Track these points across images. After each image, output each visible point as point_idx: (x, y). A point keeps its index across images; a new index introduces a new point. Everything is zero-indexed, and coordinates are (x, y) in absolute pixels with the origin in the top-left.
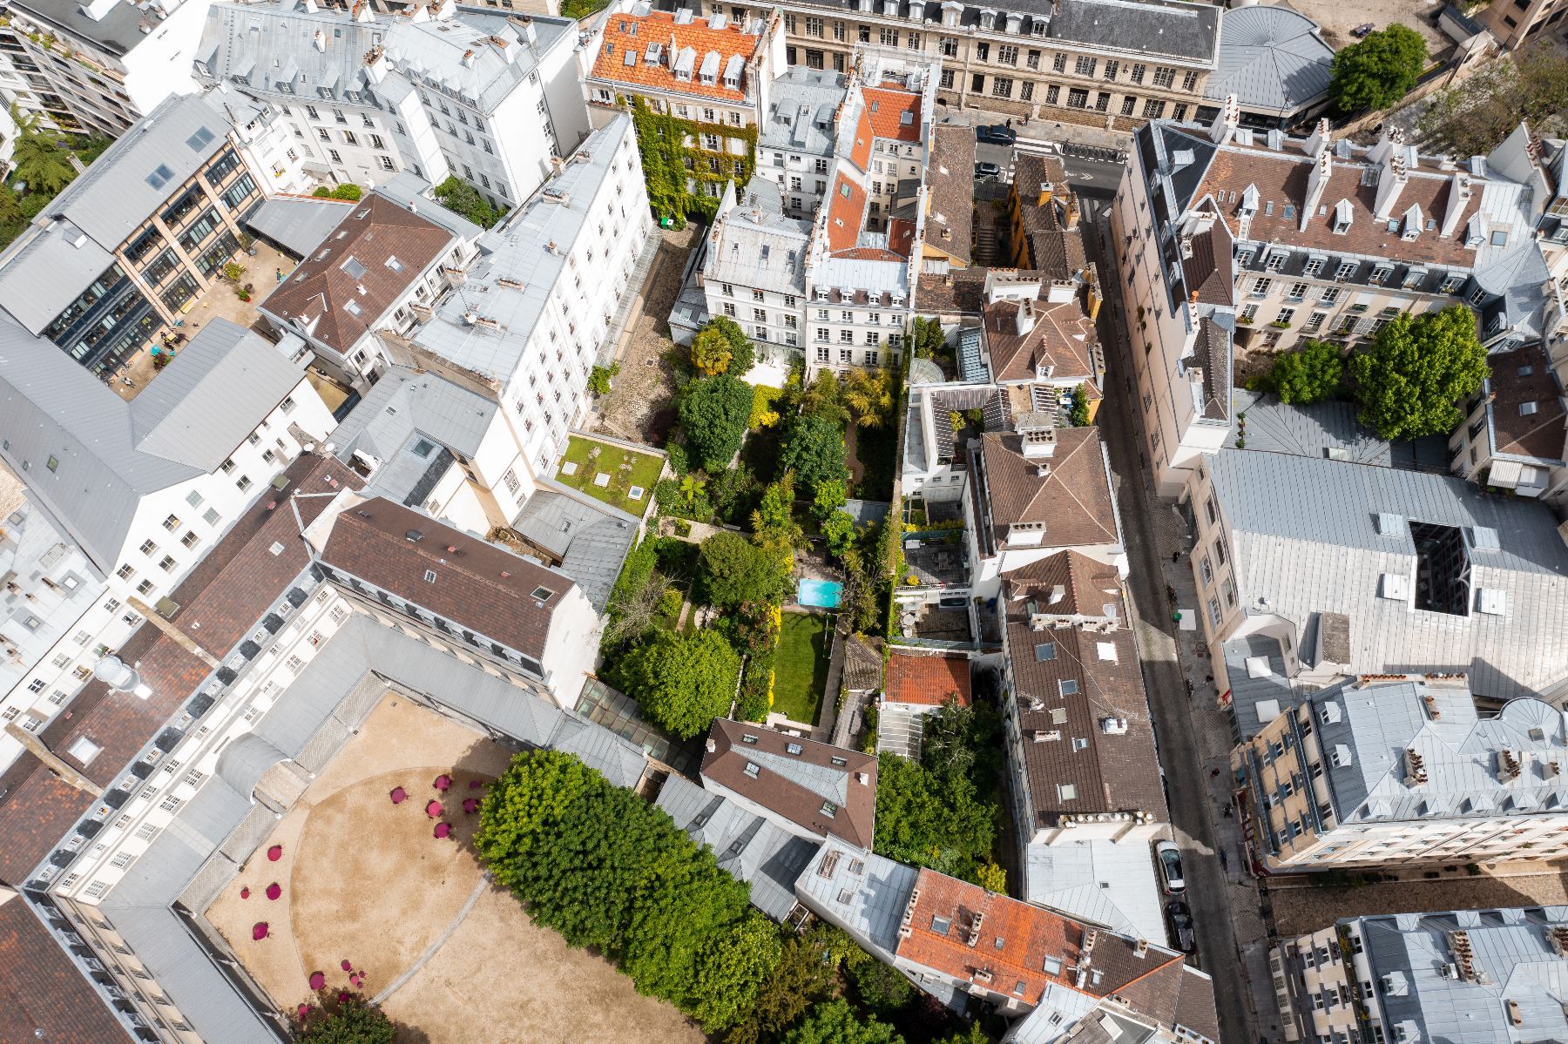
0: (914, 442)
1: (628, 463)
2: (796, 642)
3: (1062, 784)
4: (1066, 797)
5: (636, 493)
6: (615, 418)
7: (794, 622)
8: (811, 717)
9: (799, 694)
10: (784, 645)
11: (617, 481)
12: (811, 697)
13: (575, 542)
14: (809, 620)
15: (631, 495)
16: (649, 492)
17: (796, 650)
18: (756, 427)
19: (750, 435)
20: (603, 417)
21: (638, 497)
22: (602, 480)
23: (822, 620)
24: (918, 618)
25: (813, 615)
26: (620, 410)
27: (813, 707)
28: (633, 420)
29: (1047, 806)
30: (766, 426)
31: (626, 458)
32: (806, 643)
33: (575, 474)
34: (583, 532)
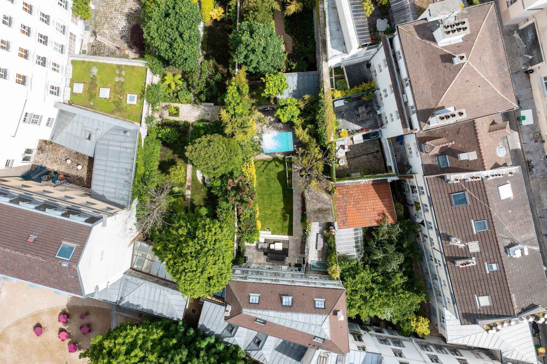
0: (334, 29)
1: (120, 75)
2: (268, 180)
3: (479, 295)
4: (482, 304)
5: (132, 99)
6: (104, 33)
7: (264, 166)
8: (287, 230)
9: (276, 215)
10: (260, 184)
11: (115, 92)
12: (284, 216)
13: (98, 146)
14: (273, 164)
15: (129, 102)
16: (141, 97)
17: (269, 185)
18: (209, 23)
19: (206, 29)
20: (94, 33)
21: (135, 103)
22: (105, 93)
23: (282, 162)
24: (346, 150)
25: (276, 159)
26: (106, 26)
27: (287, 223)
28: (117, 32)
29: (469, 310)
30: (216, 20)
31: (117, 72)
32: (274, 179)
33: (84, 91)
34: (101, 139)
